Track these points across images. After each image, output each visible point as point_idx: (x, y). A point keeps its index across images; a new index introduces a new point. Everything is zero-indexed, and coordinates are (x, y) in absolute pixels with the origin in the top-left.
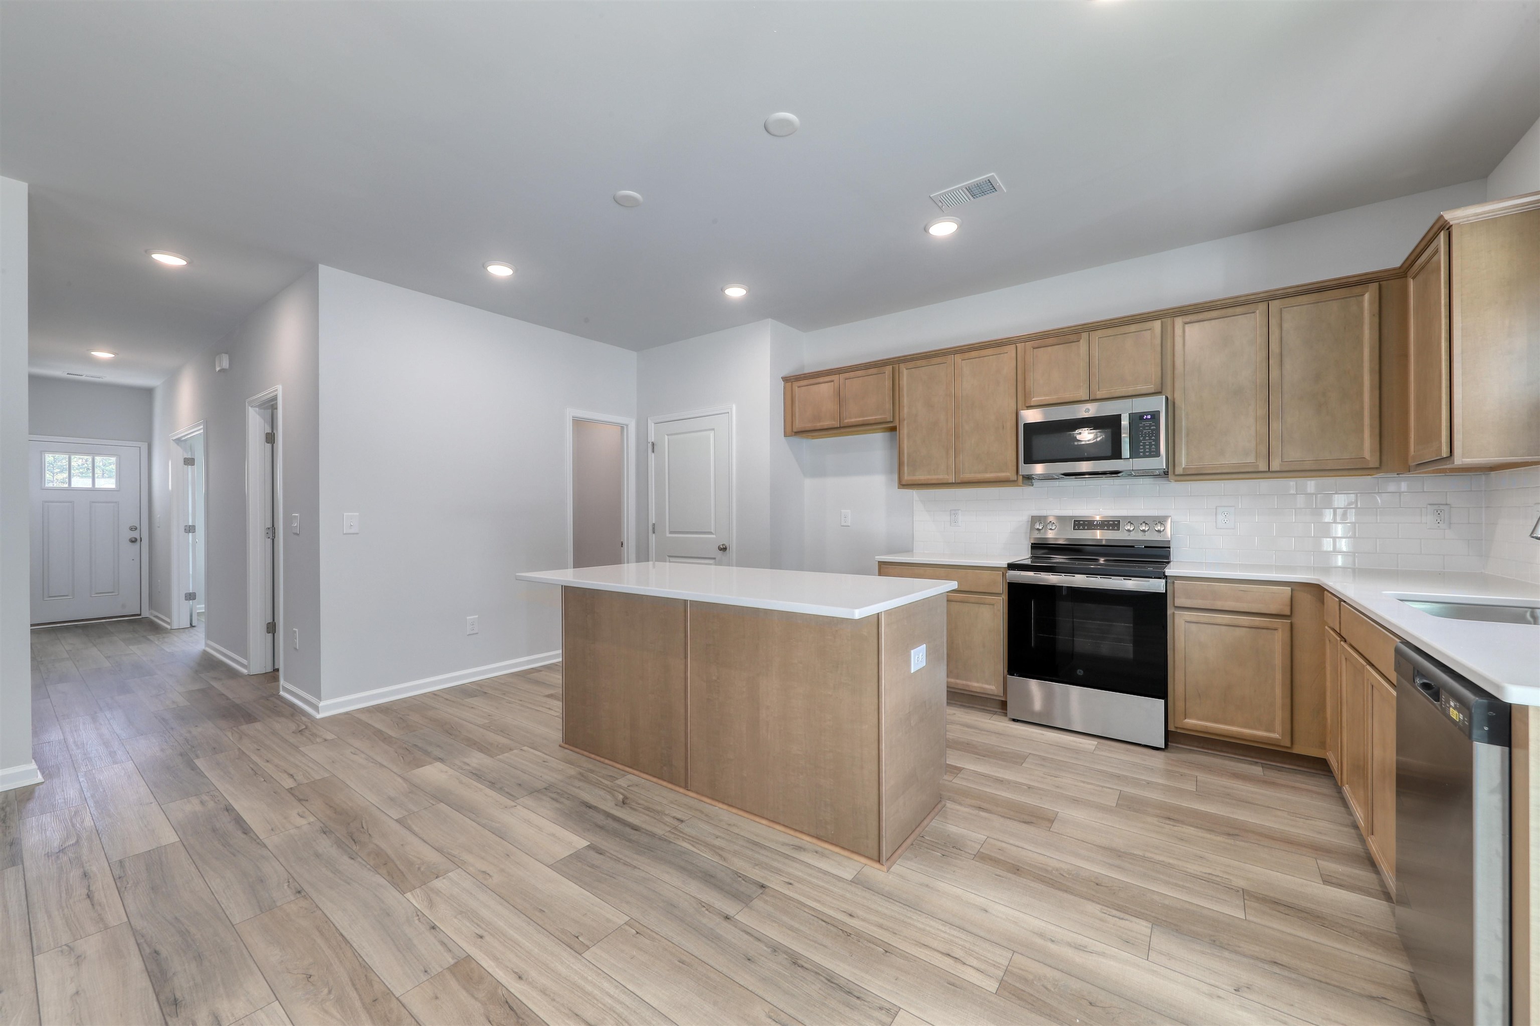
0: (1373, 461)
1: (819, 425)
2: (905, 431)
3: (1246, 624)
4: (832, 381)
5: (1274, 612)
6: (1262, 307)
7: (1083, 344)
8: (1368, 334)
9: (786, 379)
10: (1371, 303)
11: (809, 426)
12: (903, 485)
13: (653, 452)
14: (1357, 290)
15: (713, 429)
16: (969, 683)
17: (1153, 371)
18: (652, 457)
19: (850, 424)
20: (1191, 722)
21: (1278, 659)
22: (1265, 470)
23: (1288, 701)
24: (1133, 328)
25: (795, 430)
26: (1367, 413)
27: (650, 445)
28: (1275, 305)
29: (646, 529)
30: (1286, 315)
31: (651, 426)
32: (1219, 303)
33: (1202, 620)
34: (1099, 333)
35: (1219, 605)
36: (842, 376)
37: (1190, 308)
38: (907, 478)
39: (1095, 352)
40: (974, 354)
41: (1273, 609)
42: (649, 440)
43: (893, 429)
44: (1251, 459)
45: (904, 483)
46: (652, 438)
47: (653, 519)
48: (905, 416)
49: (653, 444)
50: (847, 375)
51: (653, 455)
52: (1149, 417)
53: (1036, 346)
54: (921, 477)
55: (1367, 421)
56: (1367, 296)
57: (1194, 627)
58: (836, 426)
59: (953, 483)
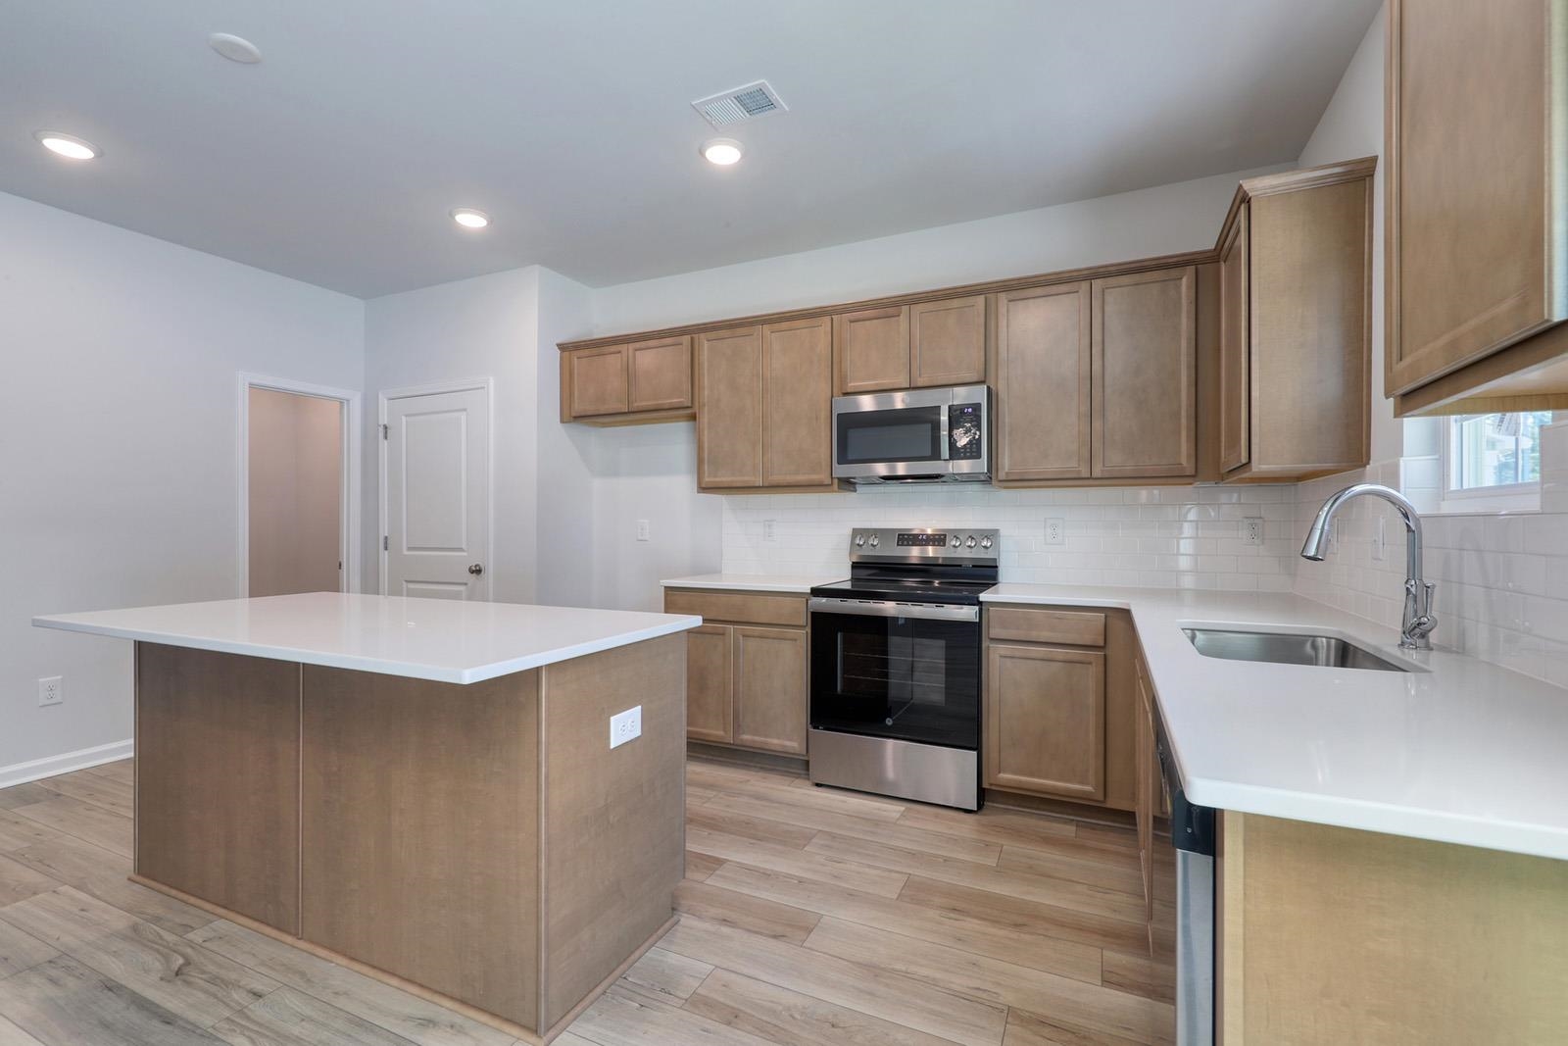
0: (1189, 468)
1: (603, 409)
2: (705, 419)
3: (1061, 657)
4: (620, 352)
5: (1089, 643)
6: (1085, 285)
7: (903, 318)
8: (1185, 323)
9: (563, 347)
10: (1188, 288)
11: (590, 409)
12: (704, 488)
13: (386, 438)
14: (1174, 273)
15: (465, 410)
16: (769, 740)
17: (976, 356)
18: (384, 445)
19: (641, 409)
20: (1006, 777)
21: (1092, 700)
22: (1086, 476)
23: (1101, 747)
24: (956, 303)
25: (574, 414)
26: (1184, 413)
27: (381, 429)
28: (1097, 284)
29: (378, 543)
30: (1109, 299)
31: (384, 404)
32: (1042, 278)
33: (1017, 654)
34: (921, 307)
35: (1034, 635)
36: (632, 346)
37: (1013, 283)
38: (707, 479)
39: (917, 332)
40: (784, 325)
41: (1087, 640)
42: (381, 423)
43: (693, 417)
44: (1074, 464)
45: (704, 486)
46: (384, 420)
47: (384, 531)
48: (706, 400)
49: (386, 427)
50: (638, 345)
51: (386, 442)
52: (970, 410)
53: (852, 318)
54: (725, 478)
55: (1184, 421)
56: (1184, 280)
57: (1008, 662)
58: (623, 411)
59: (759, 487)
